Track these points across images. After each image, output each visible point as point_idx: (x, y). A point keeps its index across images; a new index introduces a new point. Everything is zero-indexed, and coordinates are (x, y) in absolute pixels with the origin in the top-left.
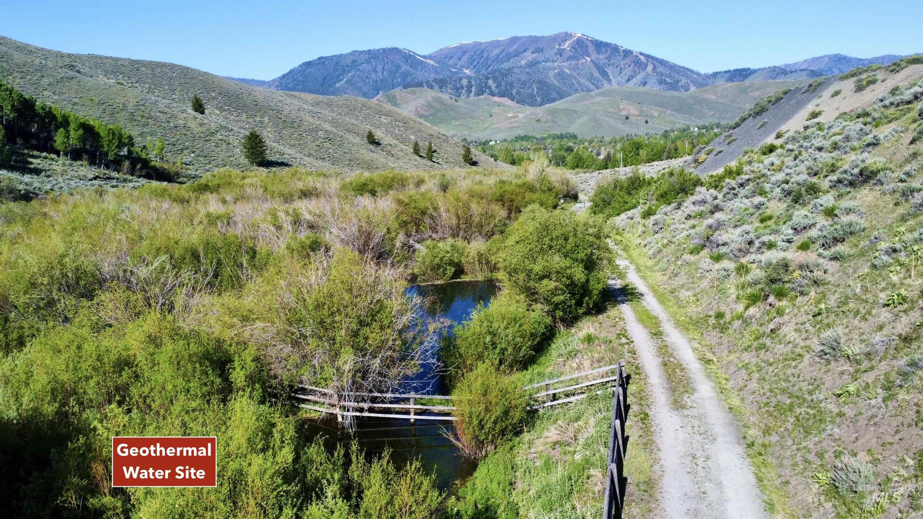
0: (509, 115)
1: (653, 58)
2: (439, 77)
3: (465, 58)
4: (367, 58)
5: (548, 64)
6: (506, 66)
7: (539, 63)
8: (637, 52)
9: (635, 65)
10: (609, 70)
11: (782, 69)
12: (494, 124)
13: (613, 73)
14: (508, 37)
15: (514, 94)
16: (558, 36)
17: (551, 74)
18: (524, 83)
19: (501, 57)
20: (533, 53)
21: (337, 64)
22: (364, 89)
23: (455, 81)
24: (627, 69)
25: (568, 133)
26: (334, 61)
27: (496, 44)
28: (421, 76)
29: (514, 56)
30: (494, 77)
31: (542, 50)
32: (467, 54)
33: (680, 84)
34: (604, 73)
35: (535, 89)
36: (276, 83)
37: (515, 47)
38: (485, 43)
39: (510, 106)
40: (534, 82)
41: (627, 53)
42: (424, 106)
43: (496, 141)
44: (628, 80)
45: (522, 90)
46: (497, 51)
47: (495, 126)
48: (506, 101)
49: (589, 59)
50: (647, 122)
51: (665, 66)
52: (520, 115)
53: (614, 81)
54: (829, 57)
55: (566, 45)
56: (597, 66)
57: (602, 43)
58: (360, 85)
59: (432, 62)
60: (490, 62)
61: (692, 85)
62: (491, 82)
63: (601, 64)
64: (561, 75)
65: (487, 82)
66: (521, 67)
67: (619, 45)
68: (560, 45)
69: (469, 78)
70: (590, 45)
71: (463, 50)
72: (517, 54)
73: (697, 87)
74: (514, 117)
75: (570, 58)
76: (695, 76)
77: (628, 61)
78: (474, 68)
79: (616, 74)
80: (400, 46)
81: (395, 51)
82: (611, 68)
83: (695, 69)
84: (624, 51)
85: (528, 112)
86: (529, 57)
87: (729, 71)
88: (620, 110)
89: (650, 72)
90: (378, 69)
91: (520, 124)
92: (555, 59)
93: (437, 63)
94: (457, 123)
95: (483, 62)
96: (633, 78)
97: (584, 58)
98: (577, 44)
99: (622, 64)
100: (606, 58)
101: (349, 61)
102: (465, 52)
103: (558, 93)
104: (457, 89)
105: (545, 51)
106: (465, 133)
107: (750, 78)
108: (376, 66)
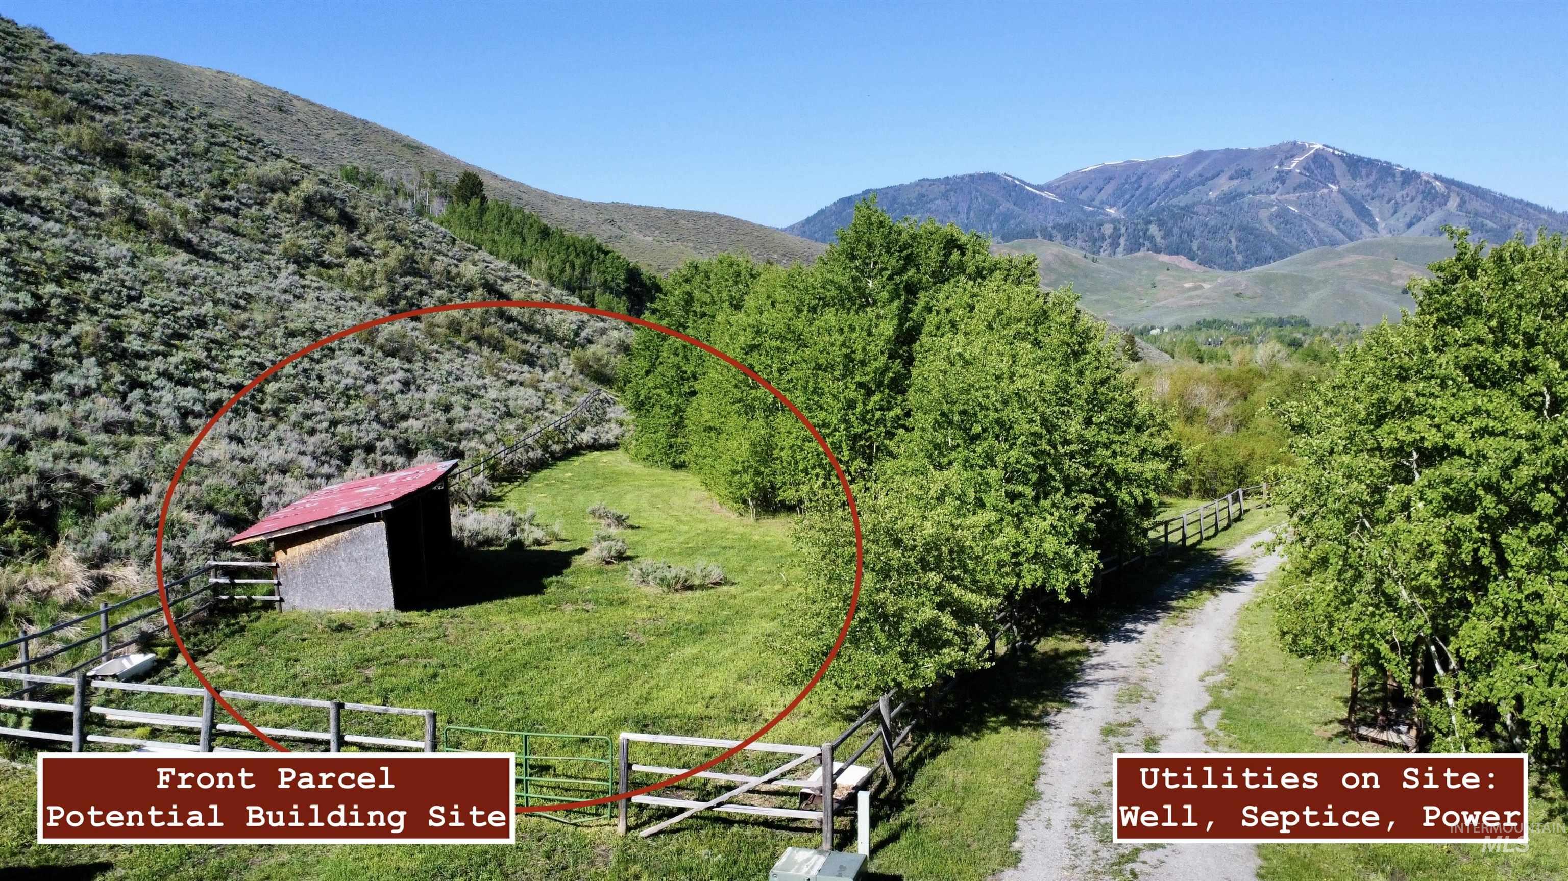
0: (1187, 285)
1: (1459, 185)
2: (1064, 221)
3: (1109, 189)
4: (943, 190)
5: (1258, 197)
6: (1183, 200)
7: (1242, 195)
8: (1428, 175)
9: (1424, 198)
10: (1373, 208)
12: (1158, 301)
13: (1380, 212)
14: (1189, 150)
15: (1195, 249)
16: (1278, 148)
17: (1264, 214)
18: (1214, 231)
19: (1172, 185)
20: (1231, 178)
21: (894, 200)
23: (1091, 228)
24: (1409, 205)
25: (1293, 317)
26: (890, 196)
27: (1163, 164)
28: (1031, 219)
29: (1198, 184)
30: (1159, 220)
31: (1248, 174)
32: (1113, 182)
33: (1513, 230)
34: (1363, 213)
35: (1233, 240)
36: (796, 232)
37: (1199, 168)
38: (1145, 163)
39: (1187, 271)
40: (1231, 228)
41: (1410, 177)
43: (1162, 329)
44: (1410, 225)
45: (1209, 243)
46: (1166, 176)
47: (1161, 304)
48: (1182, 261)
49: (1334, 188)
51: (1484, 199)
52: (1206, 286)
53: (1382, 226)
55: (1293, 165)
56: (1350, 200)
57: (1360, 159)
59: (1051, 196)
60: (1152, 195)
62: (1153, 229)
63: (1358, 197)
64: (1283, 217)
65: (1147, 230)
66: (1209, 202)
67: (1394, 163)
68: (1281, 165)
69: (1114, 221)
70: (1337, 163)
71: (1105, 175)
72: (1203, 180)
74: (1196, 288)
75: (1299, 187)
76: (1544, 217)
77: (1410, 190)
78: (1125, 205)
79: (1388, 214)
80: (999, 170)
81: (990, 178)
82: (1376, 203)
84: (1403, 173)
85: (1219, 280)
86: (1224, 185)
88: (1391, 277)
89: (1453, 210)
90: (959, 208)
91: (1206, 301)
92: (1271, 189)
93: (1060, 198)
94: (1095, 298)
95: (1141, 195)
96: (1419, 221)
97: (1326, 187)
98: (1314, 162)
99: (1398, 195)
100: (1367, 186)
101: (913, 196)
102: (1111, 178)
103: (1274, 245)
104: (1094, 241)
105: (1253, 175)
106: (1109, 314)
108: (957, 204)
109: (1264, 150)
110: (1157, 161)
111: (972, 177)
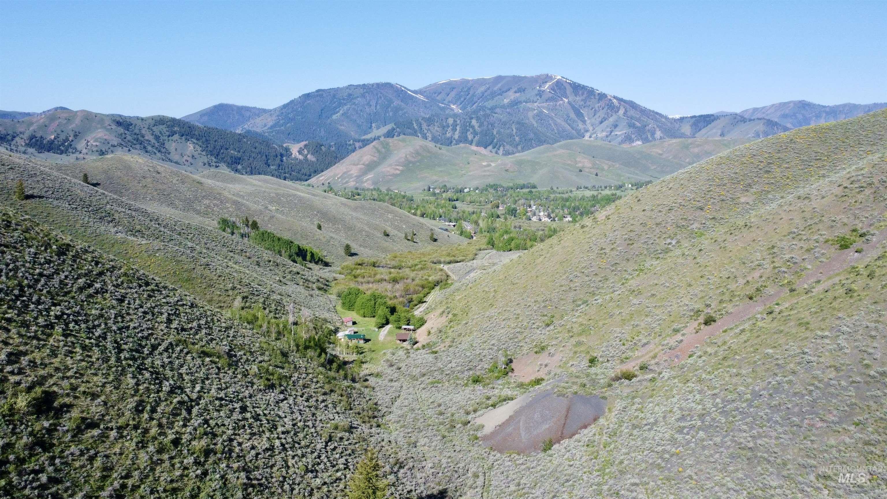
0: (484, 164)
1: (625, 101)
2: (428, 114)
3: (453, 94)
4: (362, 92)
5: (528, 104)
6: (489, 104)
7: (520, 102)
8: (611, 96)
9: (608, 108)
10: (584, 112)
12: (470, 171)
13: (588, 115)
14: (494, 75)
15: (495, 133)
16: (539, 77)
17: (530, 114)
18: (505, 124)
19: (486, 94)
20: (515, 92)
21: (334, 96)
22: (358, 122)
23: (442, 119)
24: (601, 111)
26: (331, 93)
27: (482, 82)
28: (410, 112)
29: (499, 95)
30: (477, 116)
31: (524, 91)
32: (455, 90)
33: (647, 128)
34: (579, 114)
35: (514, 129)
36: (278, 113)
37: (500, 85)
38: (472, 80)
39: (485, 155)
40: (514, 122)
41: (602, 96)
42: (413, 153)
43: (470, 188)
44: (601, 122)
45: (502, 130)
46: (482, 89)
47: (471, 173)
48: (482, 150)
49: (566, 100)
51: (636, 109)
53: (588, 122)
54: (795, 103)
55: (546, 87)
56: (573, 107)
57: (579, 85)
58: (355, 117)
59: (421, 97)
60: (475, 99)
61: (658, 129)
62: (474, 122)
63: (577, 106)
64: (540, 116)
65: (471, 122)
66: (503, 107)
67: (595, 88)
68: (540, 86)
69: (455, 116)
70: (568, 87)
71: (451, 86)
72: (502, 92)
73: (662, 132)
75: (548, 100)
76: (664, 120)
77: (602, 103)
78: (461, 104)
79: (591, 116)
80: (393, 81)
81: (388, 86)
82: (586, 109)
83: (664, 113)
84: (599, 94)
85: (499, 162)
86: (511, 96)
88: (576, 163)
89: (621, 116)
90: (371, 103)
92: (535, 100)
93: (427, 99)
94: (440, 169)
95: (469, 99)
96: (605, 120)
97: (562, 100)
98: (557, 86)
99: (596, 106)
100: (582, 100)
101: (345, 95)
102: (453, 88)
103: (535, 134)
104: (443, 127)
105: (526, 92)
106: (446, 179)
107: (713, 124)
108: (370, 100)
109: (532, 77)
110: (478, 80)
111: (378, 84)
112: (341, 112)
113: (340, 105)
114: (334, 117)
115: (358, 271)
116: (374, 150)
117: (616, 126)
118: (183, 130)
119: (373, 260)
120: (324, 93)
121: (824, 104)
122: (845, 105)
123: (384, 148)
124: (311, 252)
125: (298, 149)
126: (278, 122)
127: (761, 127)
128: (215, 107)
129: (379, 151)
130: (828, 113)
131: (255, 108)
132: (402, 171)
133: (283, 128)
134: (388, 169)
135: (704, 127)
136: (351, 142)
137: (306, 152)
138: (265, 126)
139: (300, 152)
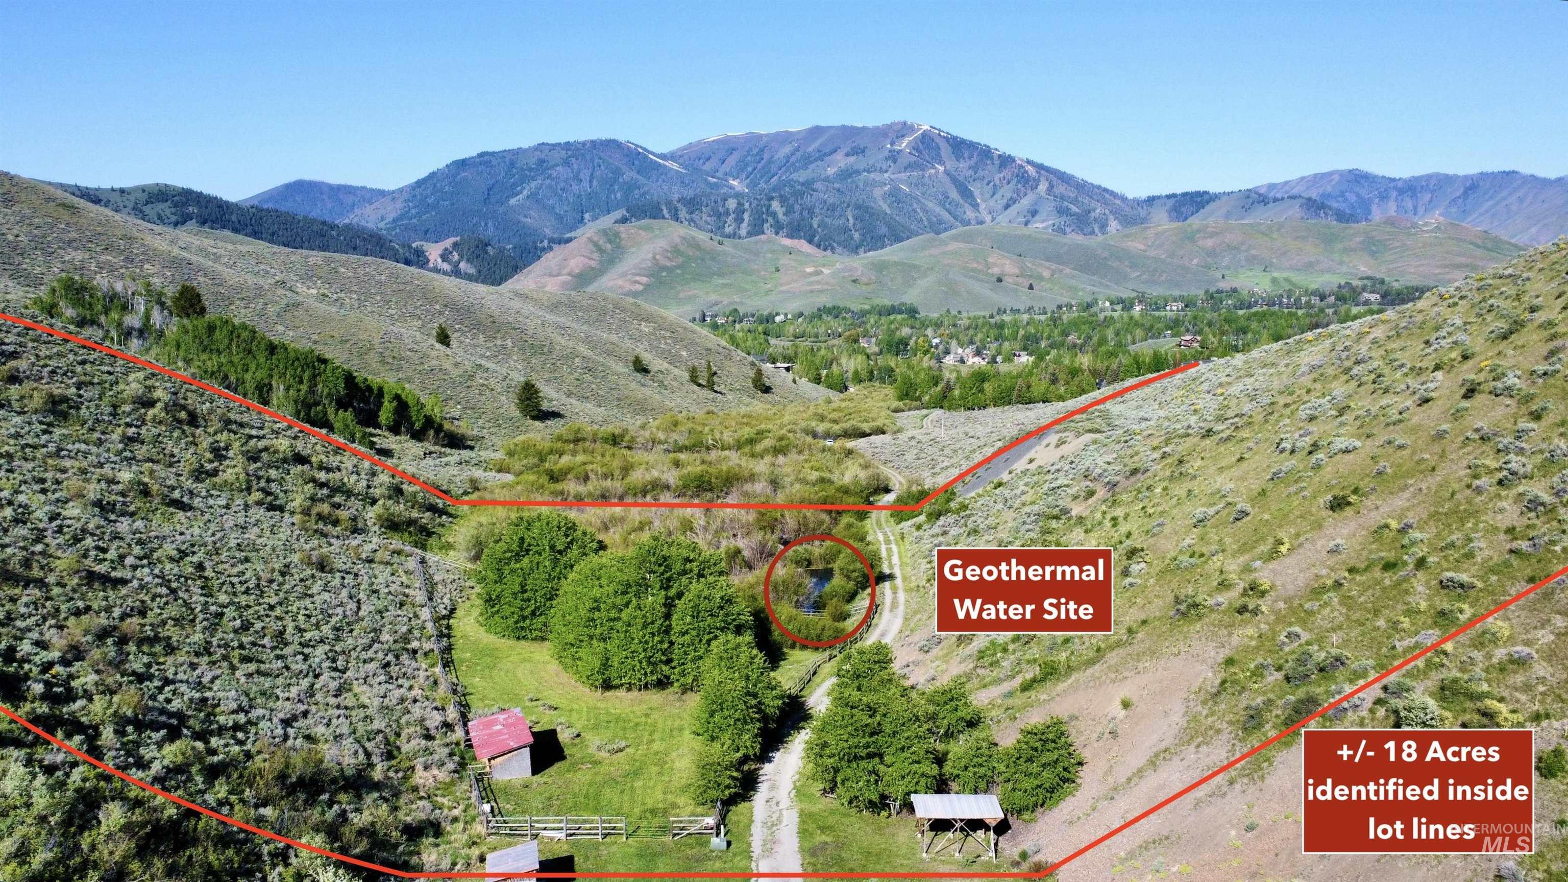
0: (808, 270)
1: (1048, 170)
2: (689, 193)
3: (732, 160)
4: (565, 156)
5: (872, 175)
6: (802, 176)
7: (858, 172)
8: (1021, 160)
9: (1018, 182)
10: (975, 189)
11: (1260, 195)
12: (782, 285)
13: (982, 194)
14: (808, 125)
15: (815, 226)
16: (890, 127)
17: (878, 193)
18: (833, 208)
19: (793, 159)
20: (847, 155)
21: (512, 164)
22: (558, 210)
23: (716, 202)
24: (1005, 188)
25: (905, 303)
26: (507, 160)
27: (784, 137)
28: (655, 190)
29: (816, 160)
30: (781, 196)
31: (863, 151)
32: (736, 153)
33: (1093, 215)
34: (966, 194)
35: (850, 218)
36: (406, 196)
37: (817, 144)
38: (767, 135)
39: (808, 255)
40: (848, 206)
41: (1006, 161)
42: (667, 251)
43: (786, 315)
44: (1007, 207)
45: (829, 220)
46: (787, 149)
47: (785, 288)
48: (803, 245)
49: (941, 168)
50: (1031, 287)
51: (1068, 183)
52: (826, 271)
53: (982, 206)
54: (1341, 173)
55: (904, 144)
56: (954, 180)
57: (963, 142)
58: (551, 202)
59: (675, 166)
60: (774, 169)
61: (1111, 217)
62: (776, 205)
63: (961, 179)
64: (895, 196)
65: (770, 206)
66: (827, 179)
67: (992, 146)
68: (892, 144)
69: (738, 195)
70: (944, 146)
71: (728, 146)
72: (822, 155)
73: (1120, 222)
74: (816, 273)
75: (909, 167)
76: (1118, 202)
77: (1007, 173)
78: (747, 177)
79: (987, 196)
81: (613, 145)
82: (978, 184)
84: (1000, 156)
85: (838, 266)
86: (841, 161)
87: (1174, 196)
88: (988, 266)
89: (1043, 194)
90: (582, 176)
91: (826, 287)
92: (884, 167)
93: (684, 168)
94: (721, 281)
95: (763, 168)
96: (1014, 203)
97: (934, 167)
98: (923, 143)
99: (996, 178)
100: (970, 168)
101: (532, 161)
102: (733, 150)
103: (889, 226)
104: (719, 216)
105: (867, 153)
106: (736, 298)
107: (1208, 208)
108: (579, 171)
109: (877, 128)
110: (778, 134)
111: (593, 143)
112: (525, 192)
113: (524, 179)
114: (513, 201)
115: (566, 460)
116: (591, 246)
117: (1034, 213)
118: (205, 212)
119: (610, 429)
120: (493, 159)
121: (1392, 176)
122: (1429, 177)
123: (610, 242)
124: (397, 397)
125: (440, 252)
126: (407, 212)
127: (1295, 211)
128: (288, 186)
129: (600, 250)
130: (1401, 192)
131: (363, 188)
132: (647, 286)
133: (414, 221)
134: (620, 282)
135: (1193, 214)
136: (546, 243)
137: (456, 256)
138: (383, 219)
139: (444, 257)
